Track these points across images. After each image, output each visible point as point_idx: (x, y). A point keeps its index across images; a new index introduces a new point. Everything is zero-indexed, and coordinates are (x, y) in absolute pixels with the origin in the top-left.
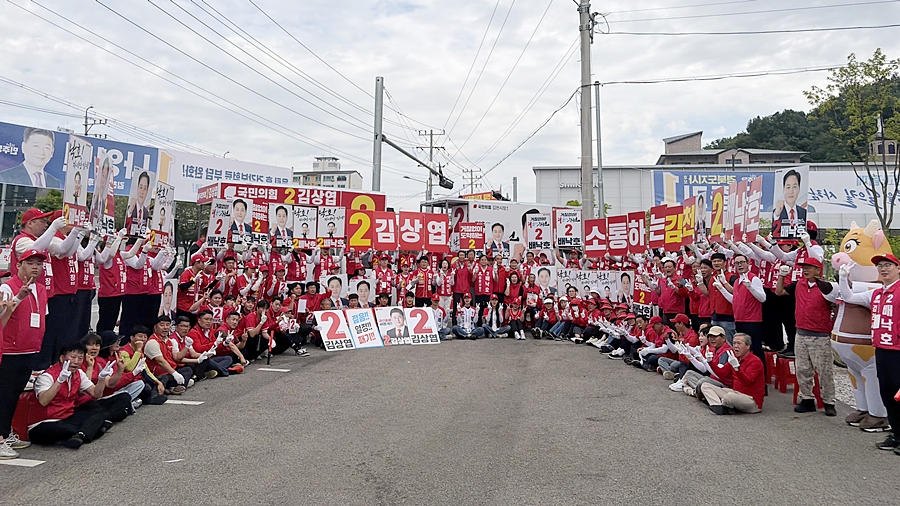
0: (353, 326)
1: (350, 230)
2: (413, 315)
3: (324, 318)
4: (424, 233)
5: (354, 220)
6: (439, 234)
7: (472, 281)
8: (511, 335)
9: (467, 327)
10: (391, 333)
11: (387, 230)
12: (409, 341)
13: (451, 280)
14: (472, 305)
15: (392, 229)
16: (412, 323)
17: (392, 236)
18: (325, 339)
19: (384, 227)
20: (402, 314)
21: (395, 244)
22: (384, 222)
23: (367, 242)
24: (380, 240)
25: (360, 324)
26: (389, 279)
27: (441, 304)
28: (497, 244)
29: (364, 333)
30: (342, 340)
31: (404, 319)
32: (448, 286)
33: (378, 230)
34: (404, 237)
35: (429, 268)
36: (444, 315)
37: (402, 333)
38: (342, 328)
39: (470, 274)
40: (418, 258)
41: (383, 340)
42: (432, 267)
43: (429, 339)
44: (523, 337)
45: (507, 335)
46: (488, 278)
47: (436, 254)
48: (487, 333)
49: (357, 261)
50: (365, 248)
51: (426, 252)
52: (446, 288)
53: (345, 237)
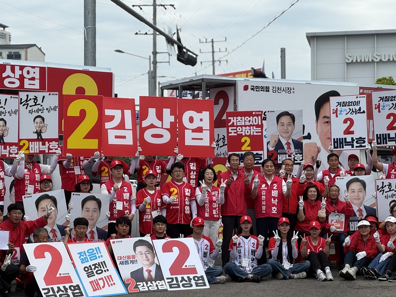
0: (80, 266)
1: (68, 125)
2: (167, 248)
3: (39, 254)
4: (177, 130)
5: (73, 110)
6: (200, 129)
7: (251, 199)
8: (312, 275)
9: (246, 264)
10: (137, 275)
11: (121, 126)
12: (164, 285)
13: (219, 196)
14: (253, 233)
15: (129, 124)
16: (167, 260)
17: (129, 134)
18: (41, 284)
19: (116, 122)
20: (151, 247)
21: (134, 147)
22: (117, 113)
23: (93, 144)
24: (112, 141)
25: (91, 263)
26: (126, 196)
27: (206, 231)
28: (284, 142)
29: (97, 277)
30: (67, 286)
31: (154, 254)
32: (215, 205)
33: (108, 125)
34: (148, 136)
35: (185, 179)
36: (212, 248)
37: (153, 274)
38: (65, 269)
39: (247, 188)
40: (168, 166)
41: (126, 285)
42: (189, 179)
43: (193, 282)
44: (330, 277)
45: (305, 274)
46: (275, 193)
47: (194, 160)
48: (276, 273)
49: (77, 171)
50: (88, 153)
51: (180, 157)
52: (211, 209)
53: (61, 138)
